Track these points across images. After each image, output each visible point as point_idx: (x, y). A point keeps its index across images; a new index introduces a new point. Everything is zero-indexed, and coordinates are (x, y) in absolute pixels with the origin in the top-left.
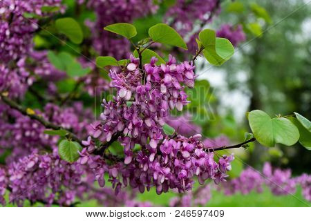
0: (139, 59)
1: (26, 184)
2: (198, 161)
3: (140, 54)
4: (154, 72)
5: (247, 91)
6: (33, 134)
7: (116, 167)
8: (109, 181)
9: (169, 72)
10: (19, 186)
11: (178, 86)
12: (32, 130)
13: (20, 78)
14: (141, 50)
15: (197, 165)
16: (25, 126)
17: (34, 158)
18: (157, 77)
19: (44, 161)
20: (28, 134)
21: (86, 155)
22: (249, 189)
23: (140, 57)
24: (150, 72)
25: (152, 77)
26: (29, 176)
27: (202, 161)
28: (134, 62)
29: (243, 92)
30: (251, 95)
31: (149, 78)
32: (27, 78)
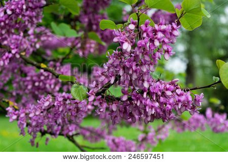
0: (137, 21)
1: (43, 118)
2: (180, 98)
3: (138, 17)
4: (149, 31)
5: (185, 59)
6: (41, 84)
7: (116, 103)
8: (109, 114)
9: (161, 31)
10: (37, 120)
11: (166, 40)
12: (40, 81)
13: (30, 43)
14: (139, 14)
15: (179, 101)
16: (34, 78)
17: (49, 99)
18: (151, 34)
19: (58, 101)
20: (37, 84)
21: (93, 94)
22: (195, 128)
23: (139, 20)
24: (146, 31)
25: (148, 35)
26: (45, 113)
27: (183, 98)
28: (133, 23)
29: (182, 60)
30: (187, 61)
31: (145, 35)
32: (35, 43)
